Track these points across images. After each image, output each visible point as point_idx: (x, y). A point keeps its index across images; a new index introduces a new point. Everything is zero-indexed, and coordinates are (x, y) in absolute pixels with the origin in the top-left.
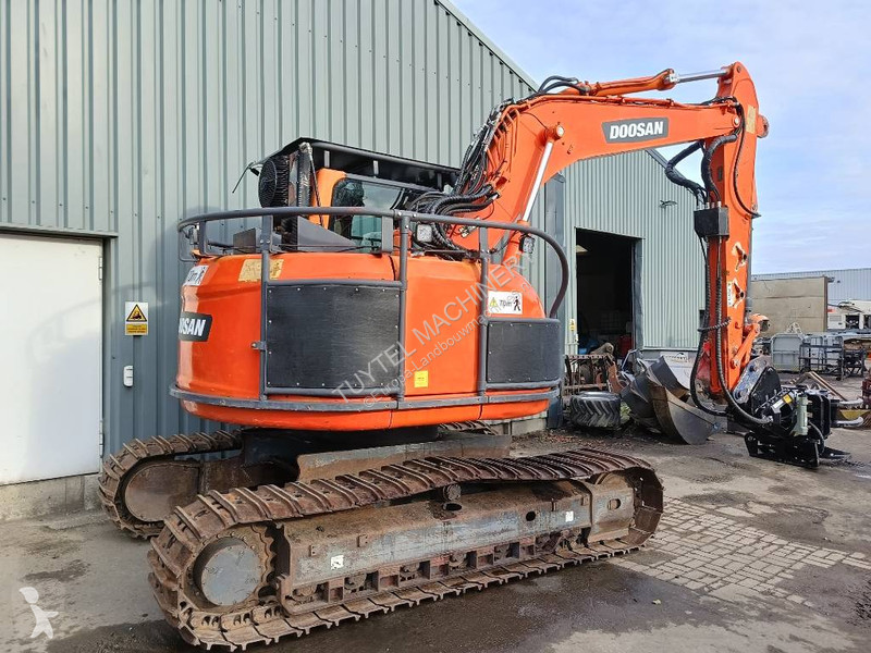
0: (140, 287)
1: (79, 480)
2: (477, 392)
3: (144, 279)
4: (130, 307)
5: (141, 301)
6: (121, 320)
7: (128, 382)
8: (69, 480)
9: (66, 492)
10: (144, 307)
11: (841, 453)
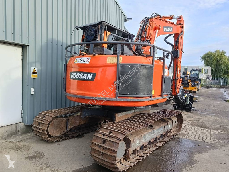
0: (35, 62)
1: (15, 125)
2: (161, 95)
3: (37, 60)
4: (33, 69)
5: (35, 67)
6: (30, 73)
7: (33, 93)
8: (12, 126)
9: (11, 129)
10: (36, 69)
11: (194, 108)
